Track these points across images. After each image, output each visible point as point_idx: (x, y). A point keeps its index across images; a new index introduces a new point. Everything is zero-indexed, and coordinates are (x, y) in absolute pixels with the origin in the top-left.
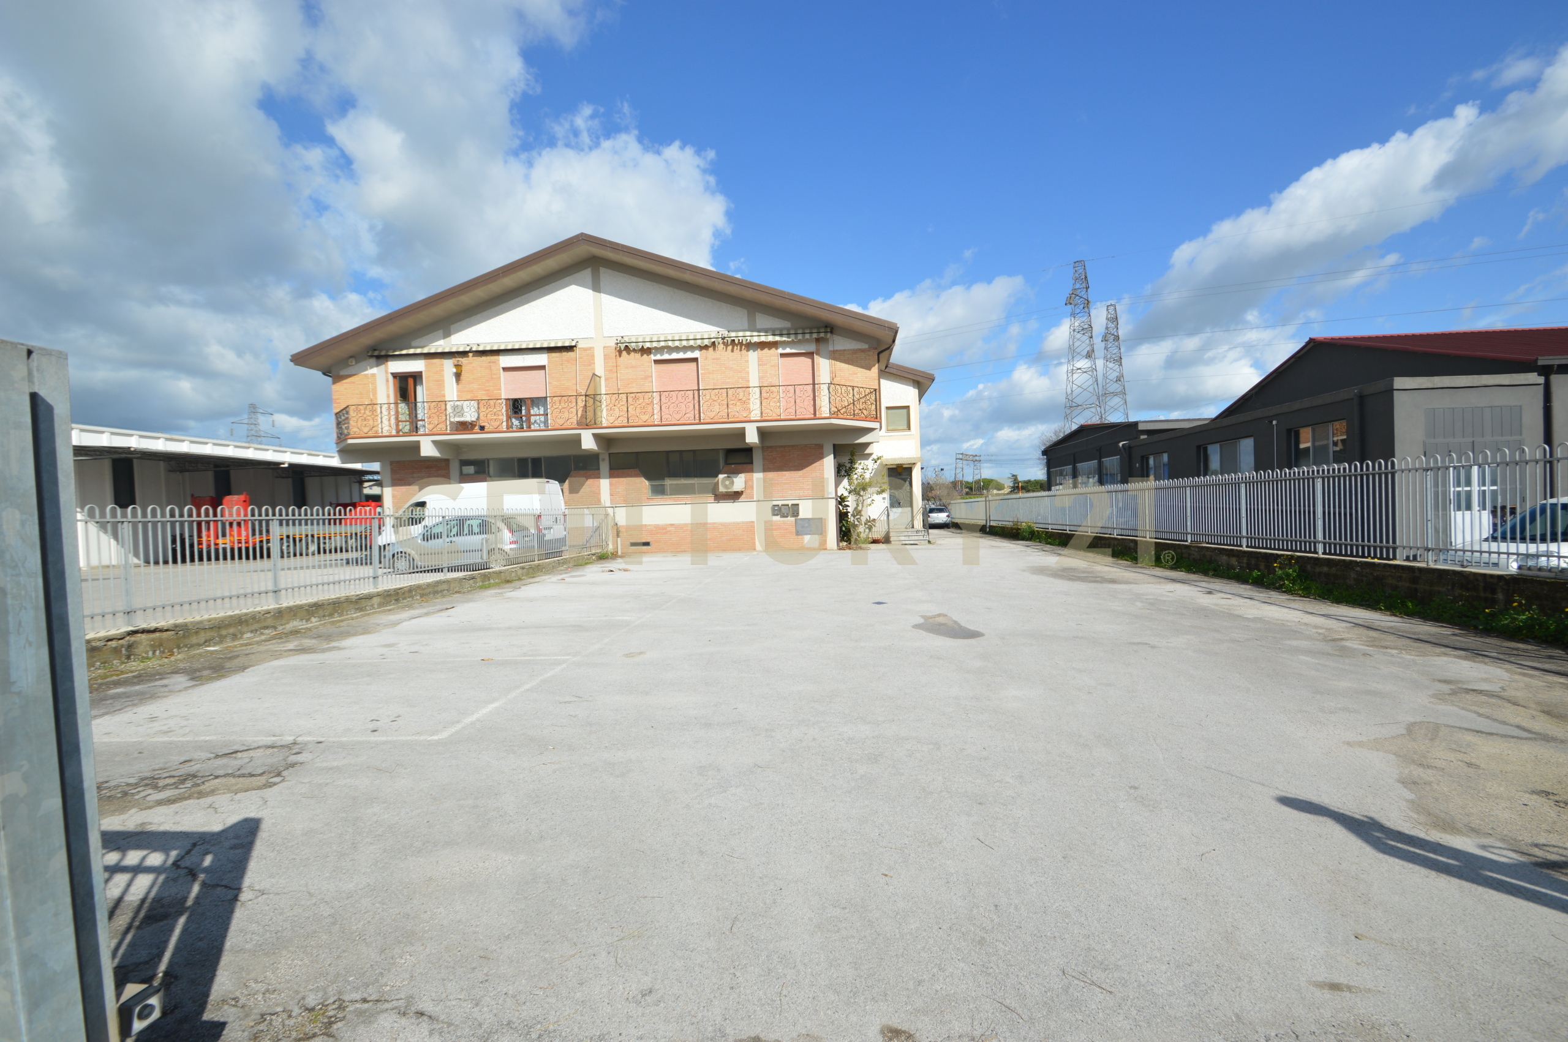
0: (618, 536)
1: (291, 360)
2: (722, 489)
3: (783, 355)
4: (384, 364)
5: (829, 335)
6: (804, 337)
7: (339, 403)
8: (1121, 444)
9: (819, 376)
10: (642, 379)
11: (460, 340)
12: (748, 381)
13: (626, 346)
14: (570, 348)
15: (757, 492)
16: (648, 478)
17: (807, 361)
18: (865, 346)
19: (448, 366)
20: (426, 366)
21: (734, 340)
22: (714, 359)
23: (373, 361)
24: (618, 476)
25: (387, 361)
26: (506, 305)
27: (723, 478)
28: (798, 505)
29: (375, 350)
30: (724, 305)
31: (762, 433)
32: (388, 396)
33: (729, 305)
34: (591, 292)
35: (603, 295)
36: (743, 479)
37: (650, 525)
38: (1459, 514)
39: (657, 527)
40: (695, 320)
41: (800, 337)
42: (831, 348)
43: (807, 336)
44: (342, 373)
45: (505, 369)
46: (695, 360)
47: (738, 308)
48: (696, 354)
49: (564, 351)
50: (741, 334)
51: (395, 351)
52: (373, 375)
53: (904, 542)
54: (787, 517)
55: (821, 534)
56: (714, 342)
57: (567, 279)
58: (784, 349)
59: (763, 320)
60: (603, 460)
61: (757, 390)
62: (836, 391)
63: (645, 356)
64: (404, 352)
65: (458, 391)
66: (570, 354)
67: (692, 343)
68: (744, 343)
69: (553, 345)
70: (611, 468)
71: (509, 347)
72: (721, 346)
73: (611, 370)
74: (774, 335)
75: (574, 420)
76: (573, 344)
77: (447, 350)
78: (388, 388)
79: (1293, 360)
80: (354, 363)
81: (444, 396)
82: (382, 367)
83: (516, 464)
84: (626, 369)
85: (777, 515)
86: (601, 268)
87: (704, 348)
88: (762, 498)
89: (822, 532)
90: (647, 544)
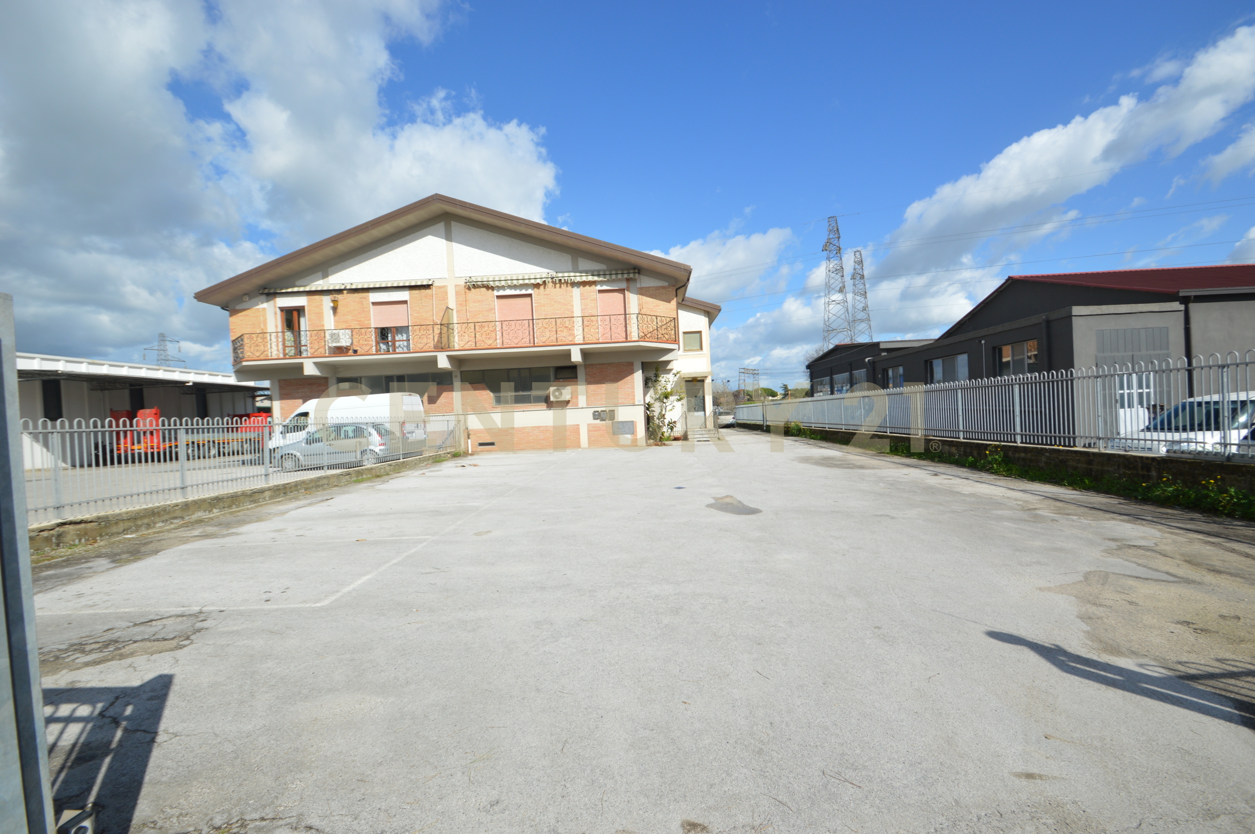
0: (468, 438)
1: (195, 298)
2: (553, 399)
3: (600, 291)
4: (273, 300)
5: (637, 275)
6: (617, 277)
7: (235, 332)
8: (867, 360)
9: (629, 308)
10: (487, 311)
11: (336, 280)
12: (573, 312)
13: (474, 285)
14: (428, 287)
15: (582, 401)
16: (491, 390)
17: (619, 296)
18: (666, 284)
19: (327, 302)
20: (308, 302)
21: (561, 280)
22: (545, 295)
23: (263, 297)
25: (275, 298)
26: (374, 251)
29: (265, 288)
30: (552, 252)
31: (585, 353)
32: (276, 326)
33: (556, 252)
34: (444, 241)
35: (454, 244)
36: (571, 391)
38: (1121, 411)
40: (529, 263)
41: (614, 277)
42: (639, 286)
43: (620, 276)
44: (238, 307)
45: (374, 304)
46: (530, 295)
47: (564, 254)
48: (530, 291)
49: (423, 289)
50: (566, 274)
51: (282, 289)
52: (264, 309)
53: (699, 439)
54: (605, 420)
55: (633, 434)
56: (545, 281)
57: (424, 231)
58: (601, 286)
59: (584, 264)
60: (456, 376)
61: (580, 319)
62: (643, 320)
63: (489, 292)
64: (290, 290)
65: (335, 321)
66: (428, 291)
67: (527, 282)
68: (569, 282)
69: (413, 284)
71: (377, 286)
72: (551, 284)
73: (461, 304)
74: (593, 275)
75: (432, 345)
76: (430, 283)
77: (325, 288)
78: (276, 319)
79: (996, 293)
80: (247, 299)
81: (323, 326)
82: (271, 303)
83: (384, 380)
84: (474, 302)
85: (598, 419)
86: (452, 222)
87: (537, 286)
88: (585, 406)
89: (633, 432)
90: (492, 444)
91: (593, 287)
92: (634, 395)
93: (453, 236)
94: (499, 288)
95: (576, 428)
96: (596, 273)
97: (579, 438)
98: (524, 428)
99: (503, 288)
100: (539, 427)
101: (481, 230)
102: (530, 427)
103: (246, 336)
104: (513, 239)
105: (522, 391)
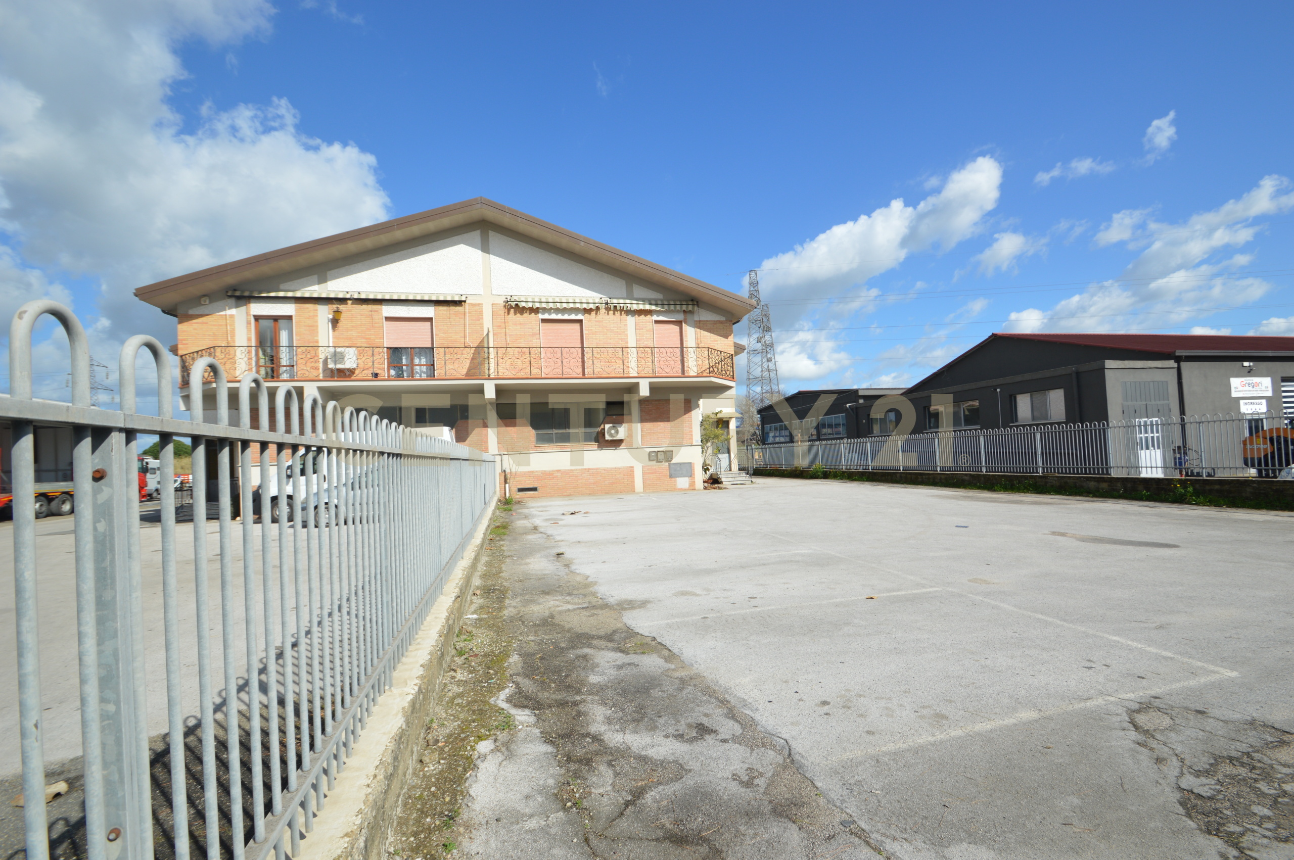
0: (506, 482)
1: (136, 295)
2: (607, 437)
3: (657, 322)
4: (245, 304)
5: (696, 307)
6: (675, 308)
7: (187, 344)
8: (848, 405)
9: (687, 341)
10: (529, 335)
11: (336, 286)
12: (627, 342)
13: (516, 304)
14: (458, 303)
15: (637, 441)
16: (535, 428)
17: (675, 329)
18: (723, 319)
19: (324, 313)
20: (296, 310)
21: (616, 306)
22: (597, 322)
23: (232, 301)
24: (506, 426)
25: (250, 303)
27: (609, 428)
29: (235, 290)
30: (605, 275)
31: (653, 388)
32: (249, 339)
33: (610, 276)
34: (480, 252)
35: (492, 256)
36: (626, 429)
37: (536, 472)
38: (1143, 452)
39: (544, 473)
40: (579, 286)
41: (672, 307)
42: (697, 319)
43: (678, 307)
44: (191, 312)
45: (388, 319)
46: (580, 321)
47: (618, 279)
48: (580, 317)
49: (453, 306)
50: (621, 301)
51: (261, 293)
52: (232, 316)
53: (733, 483)
54: (662, 462)
56: (597, 307)
57: (456, 238)
58: (658, 316)
59: (639, 291)
61: (635, 350)
62: (712, 354)
63: (533, 314)
64: (273, 294)
65: (334, 338)
66: (458, 309)
67: (578, 306)
68: (625, 309)
69: (441, 298)
70: (498, 418)
71: (395, 297)
72: (603, 311)
73: (500, 326)
74: (650, 304)
75: (464, 371)
76: (463, 299)
77: (324, 295)
78: (249, 330)
80: (207, 303)
81: (317, 342)
82: (243, 309)
84: (515, 325)
85: (653, 460)
86: (490, 231)
87: (587, 311)
88: (640, 446)
89: (691, 475)
90: (535, 489)
91: (649, 317)
92: (692, 435)
93: (490, 247)
94: (545, 310)
95: (630, 471)
96: (653, 302)
97: (633, 482)
99: (549, 311)
101: (524, 244)
102: (579, 470)
103: (218, 350)
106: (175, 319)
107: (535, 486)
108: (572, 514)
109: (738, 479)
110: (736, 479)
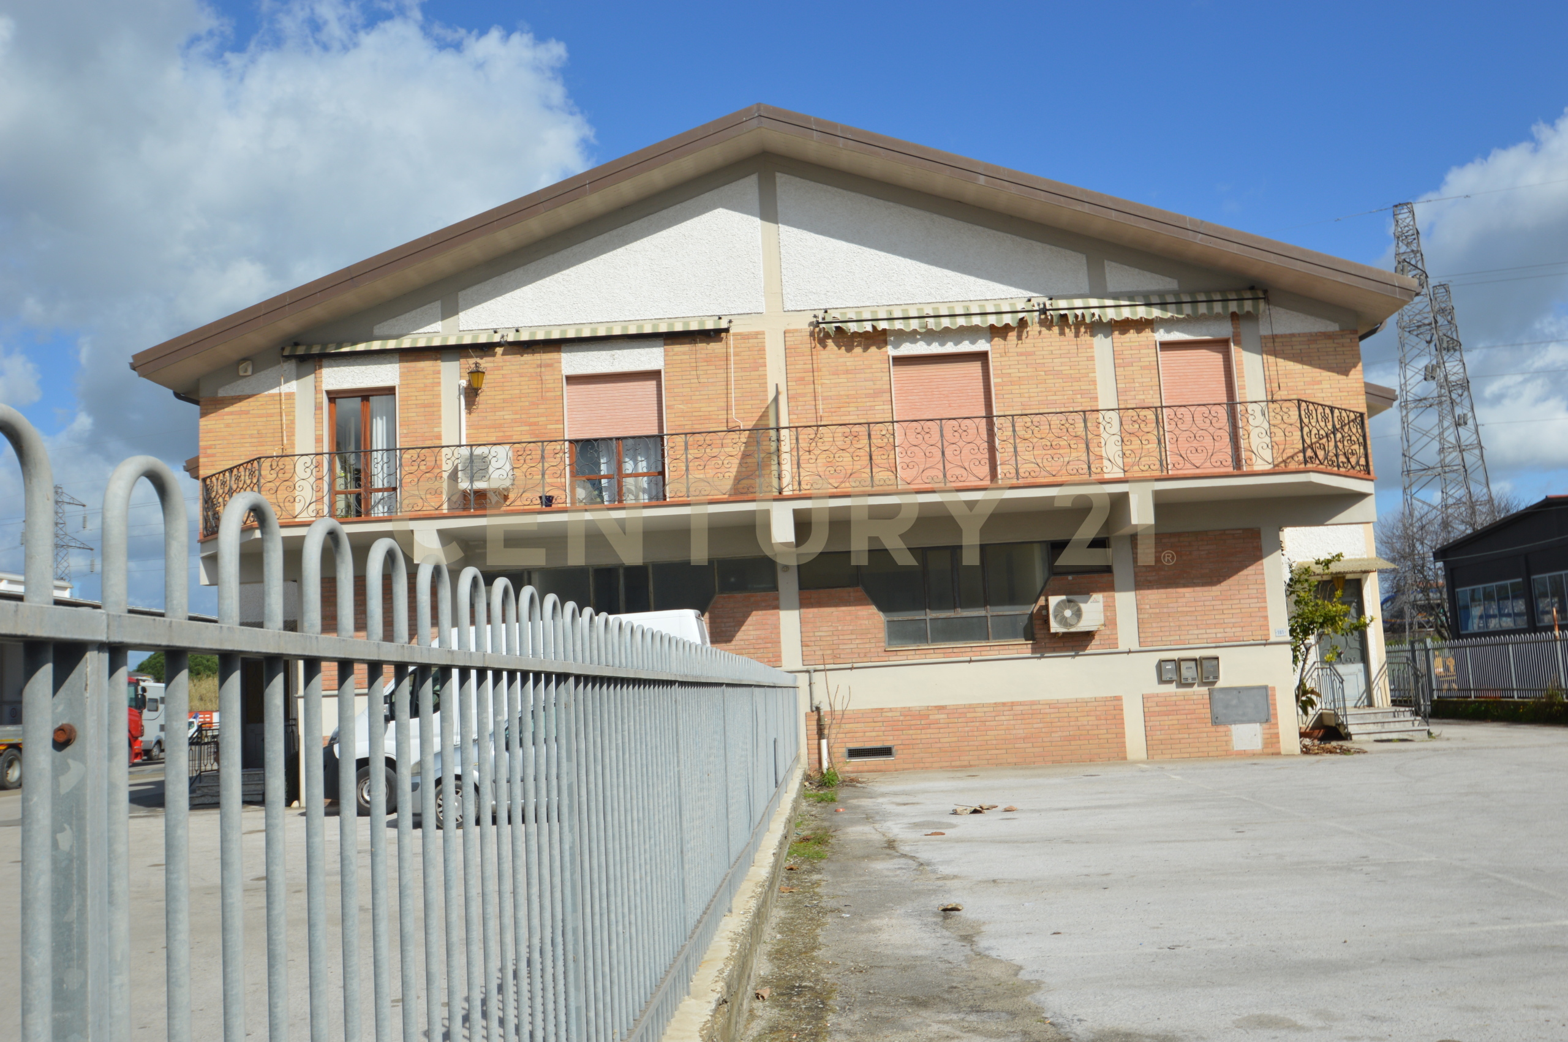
0: (821, 734)
1: (134, 367)
2: (1055, 627)
3: (1166, 346)
4: (314, 371)
5: (1262, 305)
6: (1210, 309)
7: (213, 455)
9: (1243, 387)
10: (868, 396)
11: (475, 321)
12: (1096, 399)
13: (838, 328)
14: (713, 335)
15: (1127, 634)
16: (883, 607)
17: (1213, 358)
18: (1333, 327)
19: (451, 375)
20: (402, 375)
21: (1066, 315)
22: (1020, 354)
23: (290, 366)
24: (820, 604)
25: (321, 367)
26: (576, 249)
27: (1059, 604)
28: (1217, 658)
29: (296, 344)
30: (1037, 246)
31: (1164, 505)
32: (319, 440)
33: (1048, 247)
34: (757, 221)
35: (783, 228)
36: (1100, 606)
37: (891, 710)
39: (907, 712)
40: (978, 276)
41: (1202, 309)
42: (1265, 332)
43: (1218, 308)
44: (221, 393)
45: (572, 380)
46: (982, 357)
47: (1068, 252)
48: (981, 346)
49: (702, 341)
50: (1078, 303)
51: (340, 346)
52: (290, 396)
54: (1191, 685)
55: (1267, 721)
56: (1022, 319)
57: (708, 197)
58: (1168, 331)
59: (1119, 276)
60: (786, 568)
61: (1114, 416)
62: (1309, 415)
63: (875, 347)
64: (361, 347)
65: (469, 427)
66: (714, 347)
67: (976, 321)
68: (1088, 320)
69: (679, 327)
70: (802, 587)
71: (586, 333)
72: (1034, 329)
73: (802, 379)
74: (1148, 305)
75: (727, 485)
76: (724, 324)
77: (452, 341)
78: (318, 421)
80: (249, 372)
81: (439, 437)
82: (310, 379)
84: (836, 374)
85: (1170, 682)
86: (778, 174)
87: (998, 332)
88: (1135, 647)
89: (1267, 716)
90: (886, 751)
91: (1147, 334)
92: (1266, 618)
93: (779, 209)
94: (902, 336)
95: (1112, 709)
96: (1155, 299)
97: (1122, 735)
98: (971, 708)
99: (912, 336)
100: (1013, 704)
102: (989, 705)
103: (266, 464)
104: (935, 216)
105: (962, 607)
106: (196, 408)
107: (887, 744)
108: (975, 811)
109: (1392, 727)
110: (1387, 727)
